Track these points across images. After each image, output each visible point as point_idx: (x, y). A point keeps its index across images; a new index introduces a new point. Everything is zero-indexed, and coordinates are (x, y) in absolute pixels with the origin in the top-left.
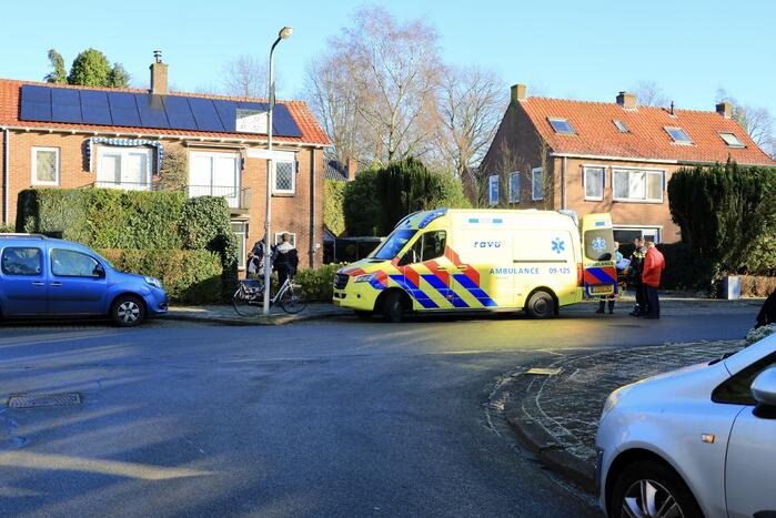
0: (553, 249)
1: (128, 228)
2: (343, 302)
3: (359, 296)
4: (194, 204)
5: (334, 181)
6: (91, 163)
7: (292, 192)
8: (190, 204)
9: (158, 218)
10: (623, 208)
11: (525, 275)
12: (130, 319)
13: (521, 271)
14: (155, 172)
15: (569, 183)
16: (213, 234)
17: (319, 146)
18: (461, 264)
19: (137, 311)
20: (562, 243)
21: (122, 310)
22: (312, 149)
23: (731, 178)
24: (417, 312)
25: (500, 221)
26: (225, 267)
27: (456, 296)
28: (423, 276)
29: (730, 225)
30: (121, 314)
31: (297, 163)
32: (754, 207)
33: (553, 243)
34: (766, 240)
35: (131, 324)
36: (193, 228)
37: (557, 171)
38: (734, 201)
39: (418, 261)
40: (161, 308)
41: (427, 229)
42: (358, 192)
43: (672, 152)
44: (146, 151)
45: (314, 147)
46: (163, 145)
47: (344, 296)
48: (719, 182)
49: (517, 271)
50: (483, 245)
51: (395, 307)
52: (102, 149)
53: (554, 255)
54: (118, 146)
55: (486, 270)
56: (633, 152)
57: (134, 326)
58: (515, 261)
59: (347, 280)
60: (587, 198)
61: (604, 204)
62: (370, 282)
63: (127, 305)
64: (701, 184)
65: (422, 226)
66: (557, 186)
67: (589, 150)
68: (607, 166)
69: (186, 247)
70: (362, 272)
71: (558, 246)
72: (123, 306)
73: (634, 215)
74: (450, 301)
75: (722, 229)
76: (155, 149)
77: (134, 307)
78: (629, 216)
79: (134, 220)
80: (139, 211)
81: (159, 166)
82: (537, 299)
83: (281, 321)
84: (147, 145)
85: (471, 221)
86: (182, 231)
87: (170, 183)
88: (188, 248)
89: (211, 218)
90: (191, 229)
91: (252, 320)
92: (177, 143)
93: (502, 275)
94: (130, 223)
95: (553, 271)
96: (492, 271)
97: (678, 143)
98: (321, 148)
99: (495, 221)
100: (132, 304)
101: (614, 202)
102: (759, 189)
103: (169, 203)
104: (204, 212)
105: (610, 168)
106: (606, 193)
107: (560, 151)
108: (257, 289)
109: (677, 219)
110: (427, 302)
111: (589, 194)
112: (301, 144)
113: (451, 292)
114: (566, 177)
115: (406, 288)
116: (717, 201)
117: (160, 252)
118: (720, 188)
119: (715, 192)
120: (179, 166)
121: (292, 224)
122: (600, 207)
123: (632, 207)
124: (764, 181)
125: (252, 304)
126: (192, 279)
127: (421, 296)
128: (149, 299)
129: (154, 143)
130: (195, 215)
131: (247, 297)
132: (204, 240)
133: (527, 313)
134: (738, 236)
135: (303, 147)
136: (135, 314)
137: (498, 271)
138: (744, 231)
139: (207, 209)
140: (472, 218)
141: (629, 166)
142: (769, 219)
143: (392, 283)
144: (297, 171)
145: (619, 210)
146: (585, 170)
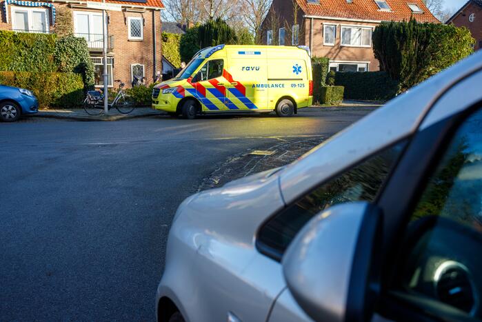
0: (294, 71)
1: (19, 58)
2: (157, 106)
3: (166, 103)
4: (64, 42)
5: (177, 35)
6: (7, 17)
7: (141, 38)
8: (61, 42)
9: (40, 51)
10: (347, 50)
11: (275, 88)
12: (10, 117)
13: (273, 86)
14: (51, 24)
15: (315, 34)
16: (77, 62)
17: (157, 9)
18: (234, 81)
19: (14, 111)
20: (300, 67)
21: (3, 111)
22: (153, 10)
23: (412, 29)
24: (204, 113)
25: (259, 53)
26: (85, 84)
27: (230, 102)
28: (208, 89)
29: (410, 59)
30: (3, 113)
31: (144, 20)
32: (425, 48)
33: (294, 67)
34: (431, 69)
35: (11, 120)
36: (64, 59)
37: (307, 27)
38: (413, 44)
39: (205, 79)
40: (32, 109)
41: (211, 58)
42: (188, 40)
43: (379, 16)
44: (44, 10)
45: (155, 10)
46: (55, 6)
47: (157, 103)
48: (404, 31)
49: (270, 86)
50: (248, 69)
51: (190, 109)
52: (14, 8)
53: (294, 76)
54: (25, 6)
55: (249, 86)
56: (355, 16)
57: (13, 121)
58: (269, 80)
59: (159, 92)
60: (325, 44)
61: (336, 47)
62: (173, 93)
63: (8, 107)
64: (393, 33)
65: (207, 56)
66: (307, 36)
67: (327, 14)
68: (338, 24)
69: (59, 70)
70: (168, 87)
71: (297, 70)
72: (5, 108)
73: (354, 55)
74: (226, 105)
75: (404, 61)
76: (50, 9)
77: (13, 109)
78: (351, 55)
79: (23, 52)
80: (26, 46)
81: (54, 20)
82: (284, 104)
83: (115, 118)
84: (44, 6)
85: (240, 53)
86: (57, 61)
87: (61, 31)
88: (61, 71)
89: (75, 51)
90: (62, 59)
91: (97, 117)
92: (65, 5)
93: (261, 88)
94: (20, 54)
95: (293, 85)
96: (254, 86)
97: (382, 10)
98: (159, 10)
99: (256, 53)
100: (10, 107)
101: (341, 47)
102: (429, 36)
103: (46, 41)
104: (71, 47)
105: (340, 25)
106: (337, 41)
107: (310, 14)
108: (99, 97)
109: (377, 56)
110: (212, 106)
111: (327, 41)
112: (145, 7)
113: (227, 100)
114: (312, 31)
115: (197, 97)
116: (402, 44)
117: (41, 74)
118: (405, 36)
119: (401, 38)
120: (67, 20)
121: (142, 59)
122: (333, 50)
123: (353, 50)
124: (432, 31)
125: (97, 108)
126: (63, 92)
127: (208, 103)
128: (23, 103)
129: (49, 5)
130: (65, 50)
131: (93, 102)
132: (71, 66)
133: (276, 114)
134: (414, 67)
135: (147, 9)
136: (14, 114)
137: (258, 86)
138: (418, 63)
139: (73, 46)
140: (240, 51)
141: (352, 24)
142: (433, 55)
143: (187, 94)
144: (144, 25)
145: (345, 52)
146: (325, 26)
